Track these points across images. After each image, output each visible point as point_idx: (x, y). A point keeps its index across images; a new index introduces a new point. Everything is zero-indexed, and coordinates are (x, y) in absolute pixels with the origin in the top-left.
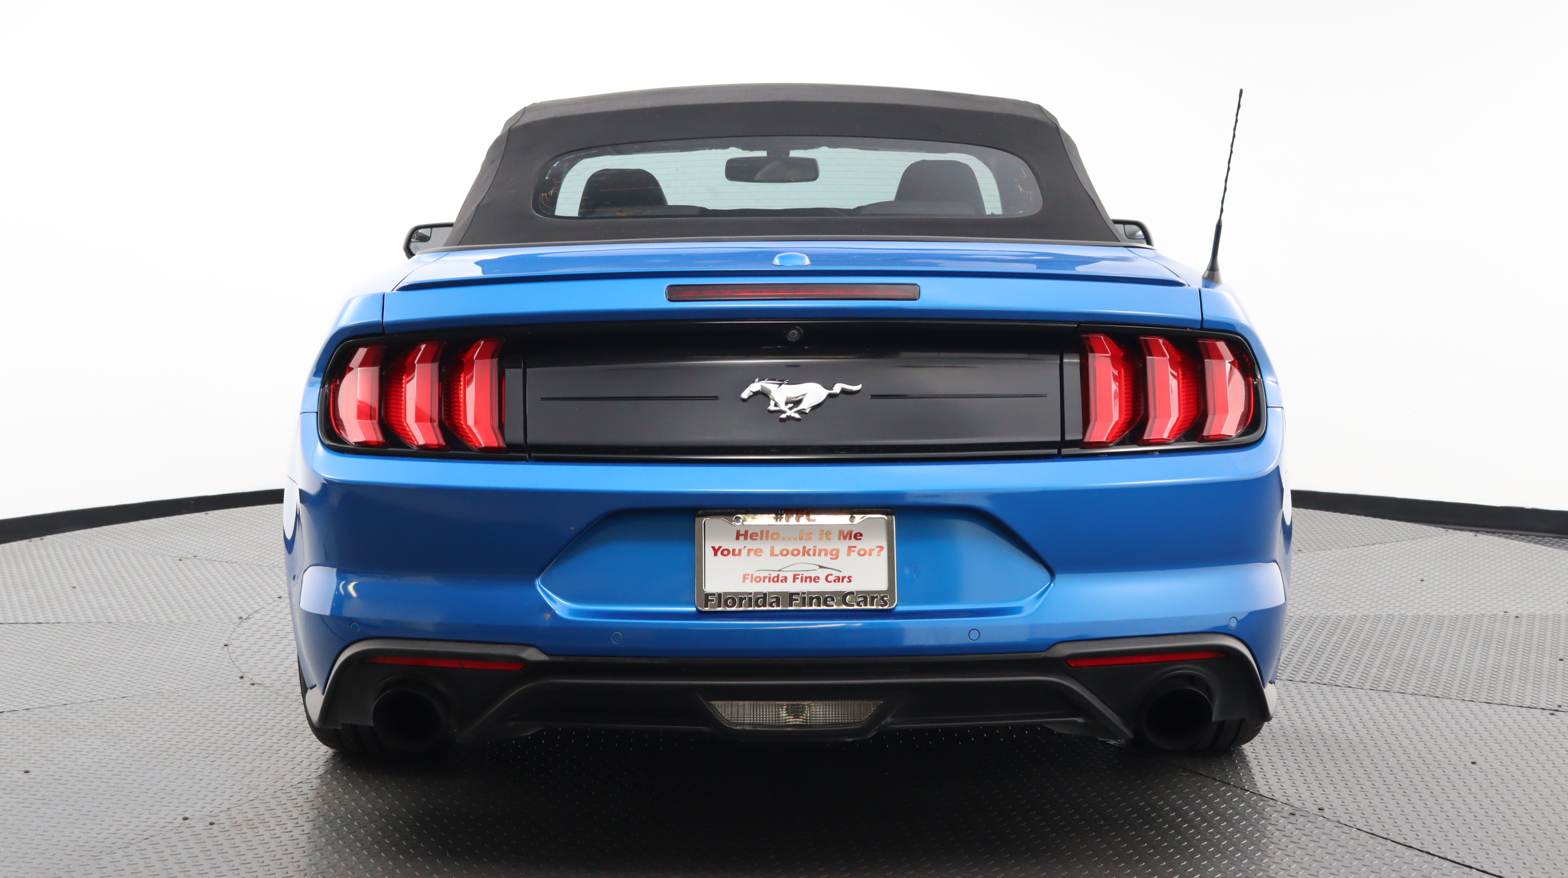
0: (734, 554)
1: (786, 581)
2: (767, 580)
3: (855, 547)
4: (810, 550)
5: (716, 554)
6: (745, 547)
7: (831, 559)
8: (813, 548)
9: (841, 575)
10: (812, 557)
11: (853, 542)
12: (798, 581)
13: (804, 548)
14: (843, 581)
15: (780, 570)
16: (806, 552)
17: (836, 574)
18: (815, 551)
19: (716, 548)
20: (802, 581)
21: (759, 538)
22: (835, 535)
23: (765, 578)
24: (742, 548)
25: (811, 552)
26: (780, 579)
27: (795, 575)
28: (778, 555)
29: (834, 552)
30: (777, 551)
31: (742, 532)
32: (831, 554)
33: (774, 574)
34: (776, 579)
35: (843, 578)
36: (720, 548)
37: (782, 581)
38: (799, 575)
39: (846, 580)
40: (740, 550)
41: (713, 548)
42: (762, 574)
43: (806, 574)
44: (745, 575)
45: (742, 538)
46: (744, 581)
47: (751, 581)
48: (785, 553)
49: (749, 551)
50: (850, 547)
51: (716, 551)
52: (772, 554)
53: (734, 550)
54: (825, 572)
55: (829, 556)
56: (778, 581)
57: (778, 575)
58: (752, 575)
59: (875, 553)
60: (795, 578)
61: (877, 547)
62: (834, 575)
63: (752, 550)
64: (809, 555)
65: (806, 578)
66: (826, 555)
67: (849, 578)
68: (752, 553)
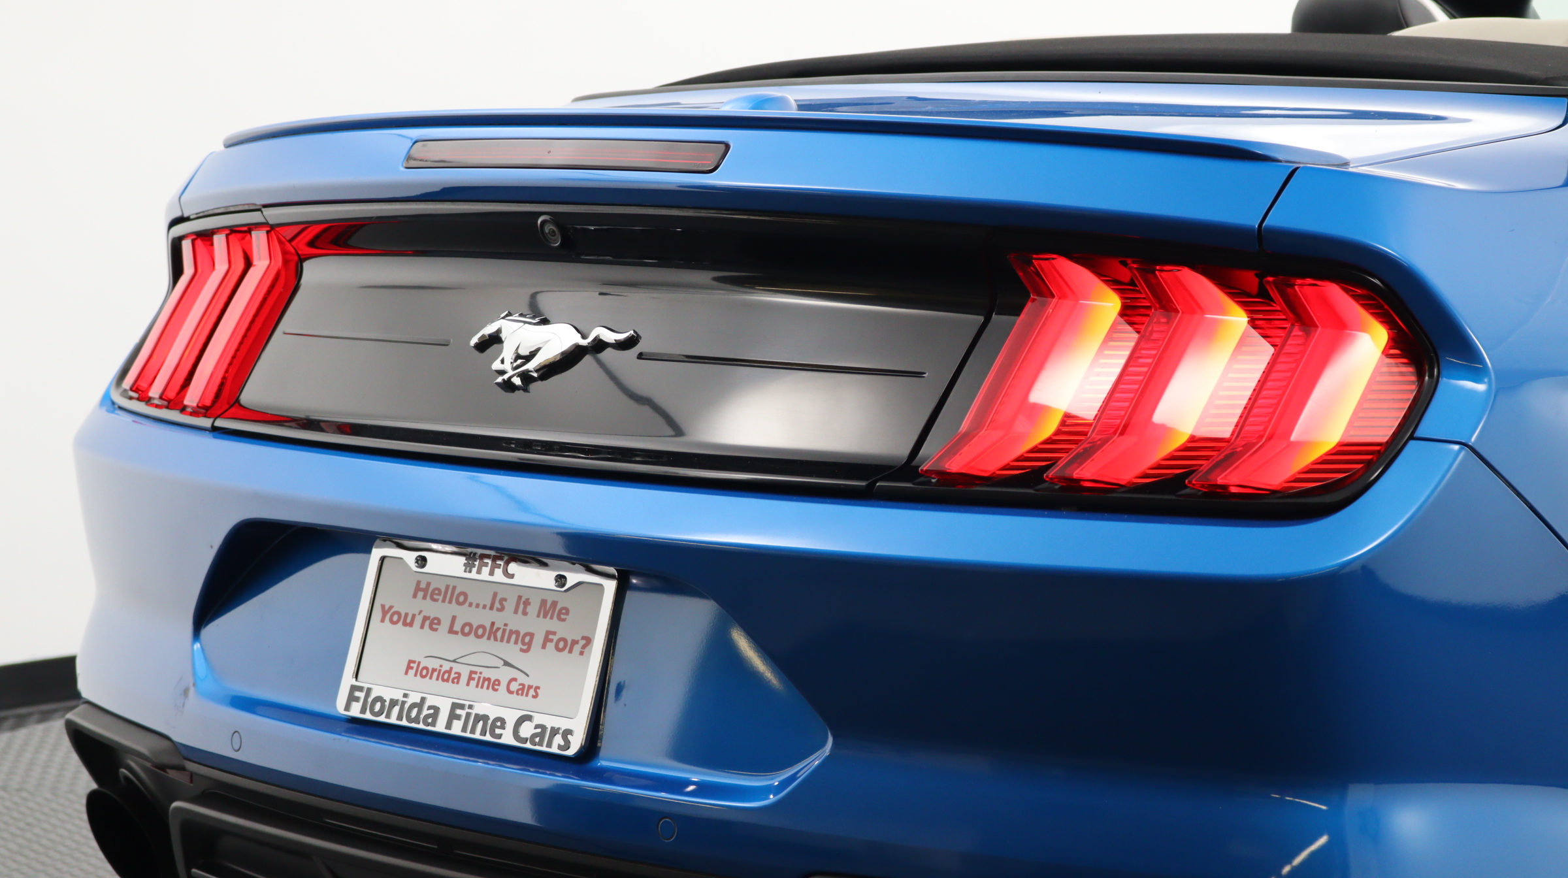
0: (405, 624)
1: (458, 683)
2: (435, 674)
3: (554, 633)
4: (498, 629)
5: (383, 620)
6: (421, 612)
7: (522, 650)
8: (503, 627)
9: (527, 681)
10: (498, 643)
11: (552, 624)
12: (473, 683)
13: (493, 624)
14: (527, 695)
15: (454, 661)
16: (492, 632)
17: (522, 679)
18: (504, 631)
19: (387, 608)
20: (477, 686)
21: (441, 598)
22: (533, 609)
23: (434, 670)
24: (417, 612)
25: (499, 634)
26: (453, 675)
27: (472, 672)
28: (456, 633)
29: (527, 639)
30: (457, 627)
31: (423, 585)
32: (523, 643)
33: (446, 666)
34: (446, 676)
35: (530, 687)
36: (391, 607)
37: (453, 682)
38: (475, 673)
39: (532, 692)
40: (414, 616)
41: (383, 606)
42: (432, 664)
43: (487, 673)
44: (410, 662)
45: (420, 594)
46: (406, 673)
47: (416, 675)
48: (467, 629)
49: (425, 618)
50: (548, 633)
51: (385, 613)
52: (451, 631)
53: (407, 615)
54: (508, 673)
55: (520, 645)
56: (447, 680)
57: (451, 668)
58: (419, 663)
59: (577, 648)
60: (470, 679)
61: (583, 638)
62: (520, 681)
63: (429, 617)
64: (496, 639)
65: (485, 679)
66: (516, 643)
67: (538, 688)
68: (428, 623)
